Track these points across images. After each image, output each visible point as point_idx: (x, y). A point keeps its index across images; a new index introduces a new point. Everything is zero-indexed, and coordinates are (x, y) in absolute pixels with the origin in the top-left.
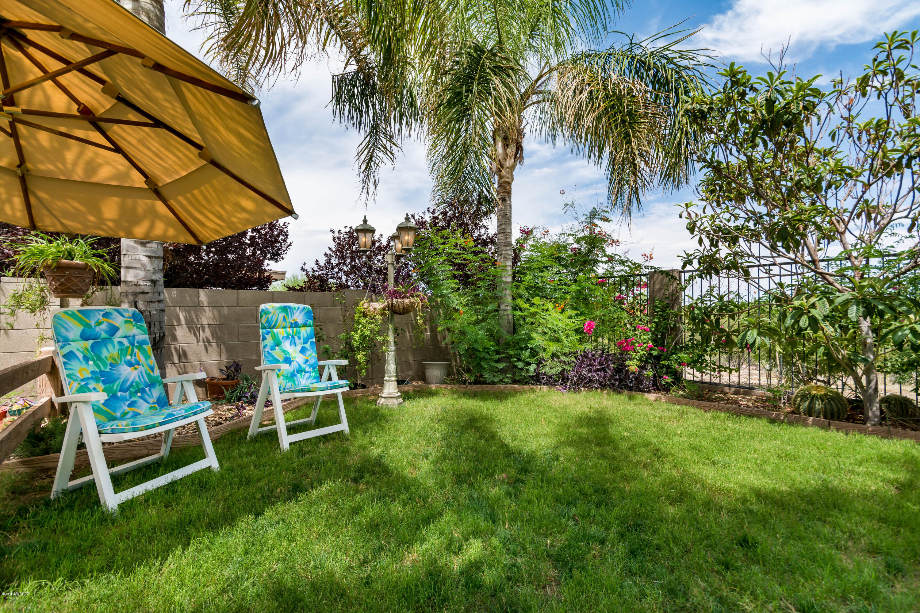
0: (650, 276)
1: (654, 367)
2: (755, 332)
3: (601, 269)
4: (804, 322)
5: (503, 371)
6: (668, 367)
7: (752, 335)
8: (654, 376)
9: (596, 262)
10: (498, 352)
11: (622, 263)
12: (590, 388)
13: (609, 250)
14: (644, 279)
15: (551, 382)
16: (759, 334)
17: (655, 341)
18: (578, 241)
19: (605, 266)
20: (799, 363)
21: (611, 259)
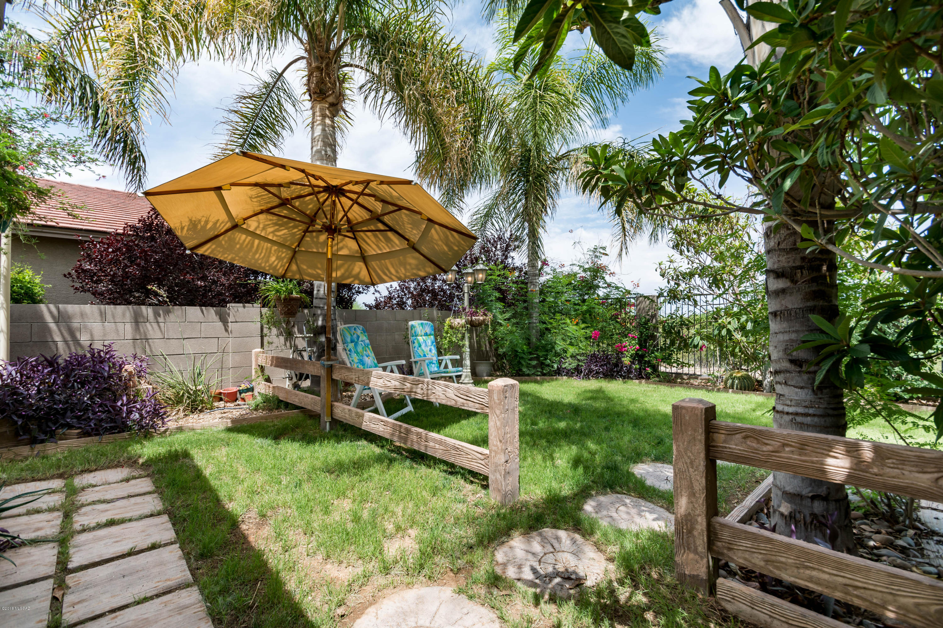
0: (637, 298)
1: (640, 362)
2: (699, 338)
3: (601, 292)
4: (724, 332)
5: (534, 367)
6: (649, 362)
7: (697, 340)
8: (640, 369)
9: (598, 287)
10: (530, 353)
11: (617, 288)
12: (597, 378)
13: (608, 279)
14: (633, 301)
15: (569, 374)
16: (702, 339)
17: (640, 345)
18: (585, 270)
19: (605, 291)
20: (731, 359)
21: (609, 285)
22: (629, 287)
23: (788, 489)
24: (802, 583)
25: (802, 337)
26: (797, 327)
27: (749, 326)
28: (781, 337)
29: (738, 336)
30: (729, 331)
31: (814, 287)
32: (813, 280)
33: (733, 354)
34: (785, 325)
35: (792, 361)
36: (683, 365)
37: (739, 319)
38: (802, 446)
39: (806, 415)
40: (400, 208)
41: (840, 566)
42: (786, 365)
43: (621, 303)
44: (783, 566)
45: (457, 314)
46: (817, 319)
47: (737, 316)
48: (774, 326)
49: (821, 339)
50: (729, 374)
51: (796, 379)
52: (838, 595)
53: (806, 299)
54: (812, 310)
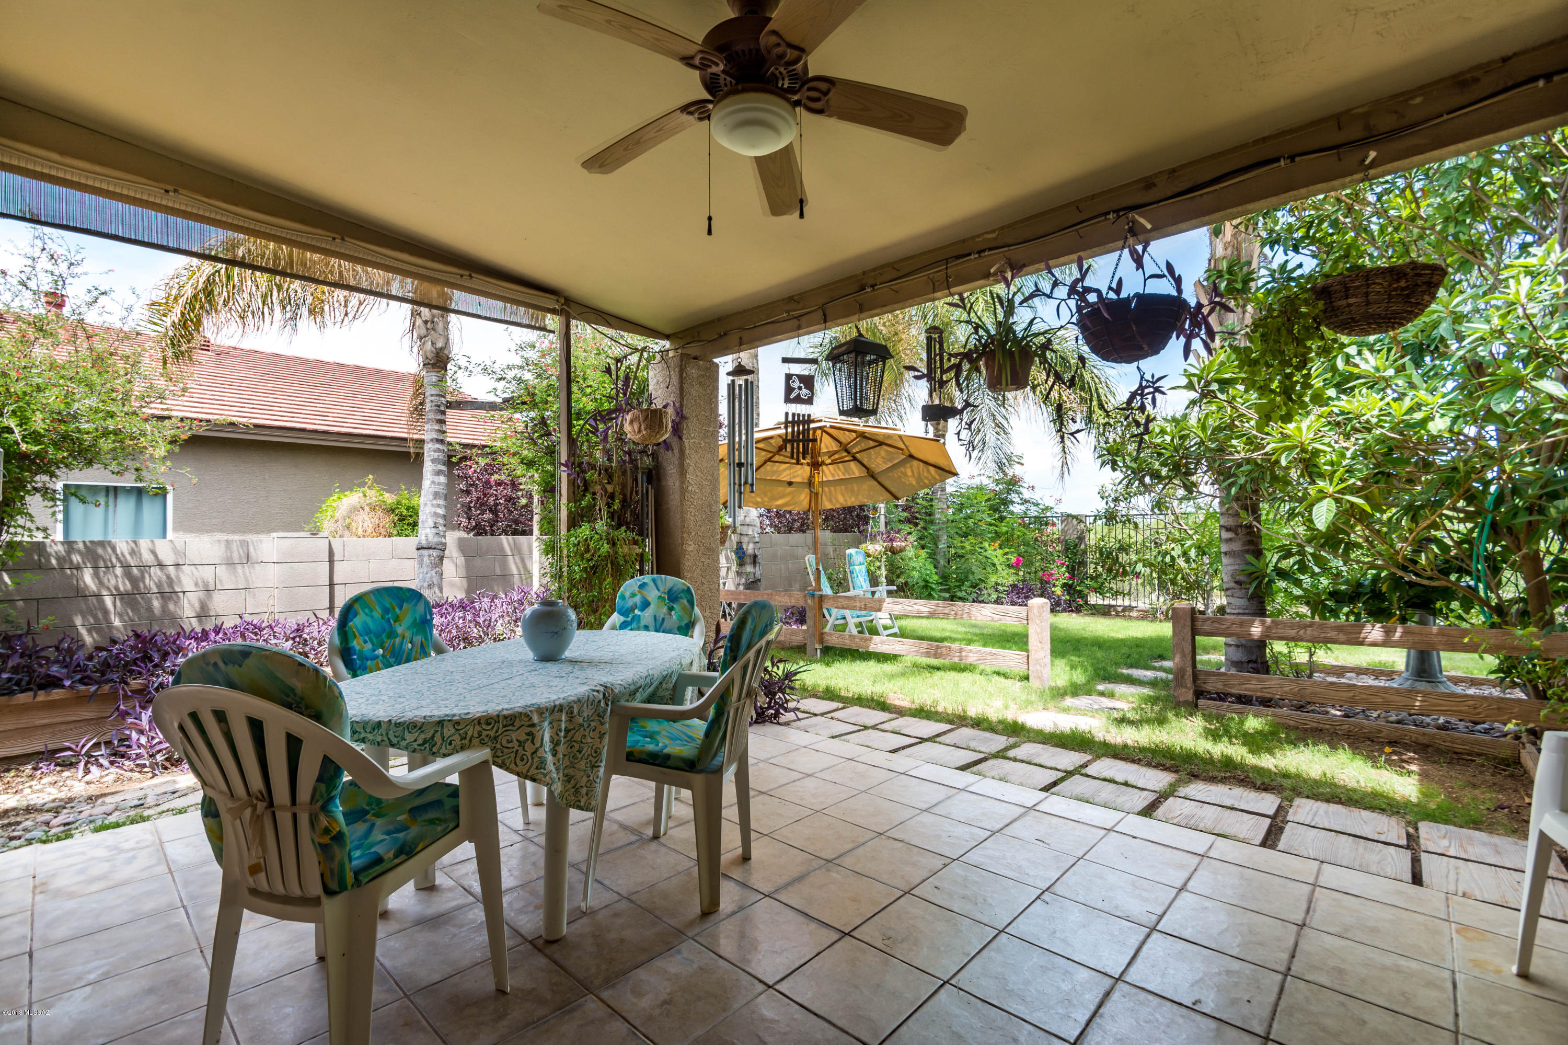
0: (1061, 517)
1: (1071, 593)
3: (1017, 509)
4: (1168, 559)
6: (1080, 592)
7: (1139, 567)
8: (1070, 600)
9: (1012, 502)
11: (1037, 505)
13: (1027, 494)
14: (1055, 519)
17: (1069, 572)
19: (1021, 507)
20: (1171, 588)
21: (1026, 501)
22: (1049, 502)
23: (1235, 659)
24: (1242, 692)
25: (1242, 568)
26: (1239, 561)
27: (1193, 553)
28: (1230, 568)
29: (1181, 562)
30: (1173, 558)
31: (1249, 538)
32: (1248, 534)
33: (1173, 582)
34: (1232, 560)
35: (1236, 582)
36: (1116, 593)
37: (1182, 545)
38: (1241, 624)
39: (1244, 614)
40: (881, 444)
41: (1259, 680)
42: (1232, 585)
43: (1041, 521)
44: (1232, 686)
45: (873, 538)
46: (1250, 558)
47: (1180, 541)
48: (1225, 560)
49: (1251, 569)
50: (1169, 604)
51: (1238, 593)
52: (1258, 694)
53: (1244, 545)
54: (1247, 552)
